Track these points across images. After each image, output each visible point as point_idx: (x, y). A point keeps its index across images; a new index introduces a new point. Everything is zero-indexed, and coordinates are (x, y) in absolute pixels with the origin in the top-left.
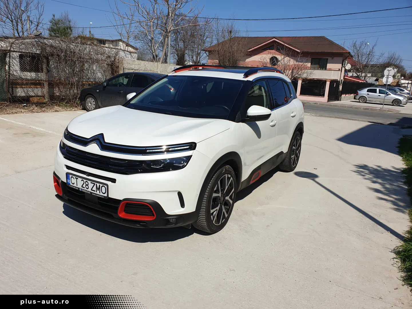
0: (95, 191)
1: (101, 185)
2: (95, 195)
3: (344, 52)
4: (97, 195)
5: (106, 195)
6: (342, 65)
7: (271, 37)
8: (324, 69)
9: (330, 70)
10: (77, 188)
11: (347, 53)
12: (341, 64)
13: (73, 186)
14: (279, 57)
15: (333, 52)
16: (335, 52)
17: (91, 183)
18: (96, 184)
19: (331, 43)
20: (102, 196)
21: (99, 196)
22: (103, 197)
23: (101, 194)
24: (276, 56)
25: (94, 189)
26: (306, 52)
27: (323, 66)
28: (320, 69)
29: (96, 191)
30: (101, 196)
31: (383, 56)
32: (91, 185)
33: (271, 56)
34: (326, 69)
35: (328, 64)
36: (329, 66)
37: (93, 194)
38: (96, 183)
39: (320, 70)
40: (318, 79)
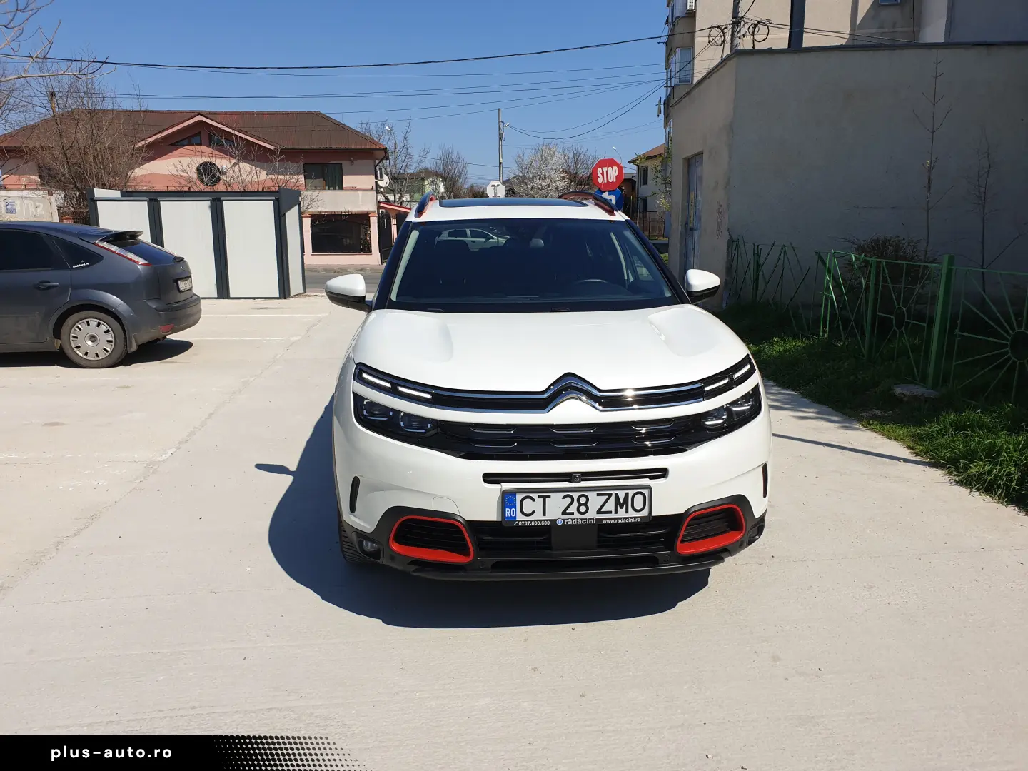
0: (610, 512)
1: (631, 493)
2: (613, 521)
3: (374, 147)
4: (619, 521)
5: (645, 513)
6: (376, 177)
7: (191, 112)
8: (337, 188)
9: (354, 189)
10: (547, 520)
11: (380, 149)
12: (374, 176)
13: (531, 521)
14: (223, 163)
15: (351, 149)
16: (355, 149)
17: (598, 495)
18: (616, 494)
19: (340, 128)
20: (635, 518)
21: (625, 521)
22: (639, 520)
23: (632, 513)
24: (213, 161)
25: (610, 506)
26: (288, 149)
27: (335, 183)
28: (327, 188)
29: (613, 512)
30: (632, 520)
31: (428, 156)
32: (595, 501)
33: (199, 160)
34: (341, 188)
35: (345, 177)
36: (348, 180)
37: (605, 522)
38: (613, 492)
39: (329, 190)
40: (331, 212)
